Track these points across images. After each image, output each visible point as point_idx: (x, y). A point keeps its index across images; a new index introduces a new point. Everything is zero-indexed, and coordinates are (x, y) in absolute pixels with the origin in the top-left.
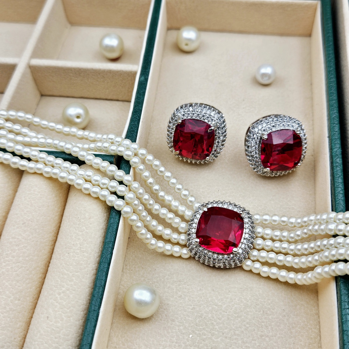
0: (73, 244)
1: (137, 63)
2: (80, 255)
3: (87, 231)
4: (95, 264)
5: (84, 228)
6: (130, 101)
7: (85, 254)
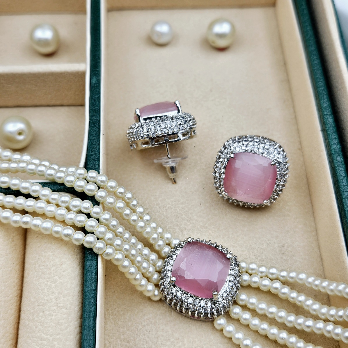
0: (47, 300)
2: (59, 313)
3: (61, 281)
5: (57, 277)
7: (63, 310)
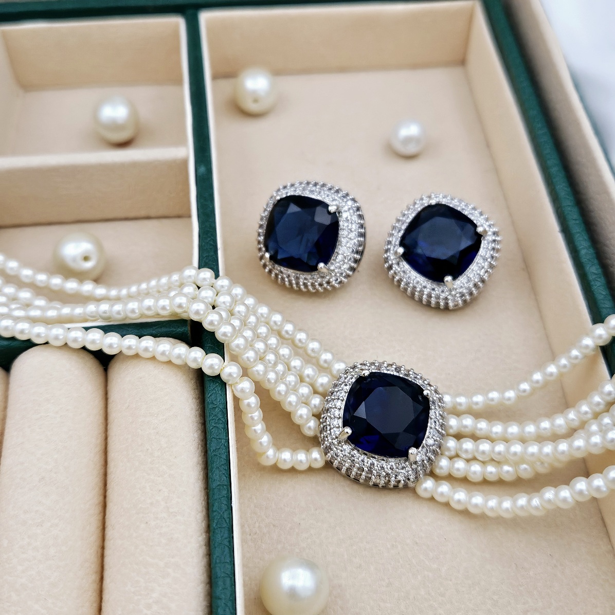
1: (183, 142)
4: (202, 535)
6: (190, 216)
